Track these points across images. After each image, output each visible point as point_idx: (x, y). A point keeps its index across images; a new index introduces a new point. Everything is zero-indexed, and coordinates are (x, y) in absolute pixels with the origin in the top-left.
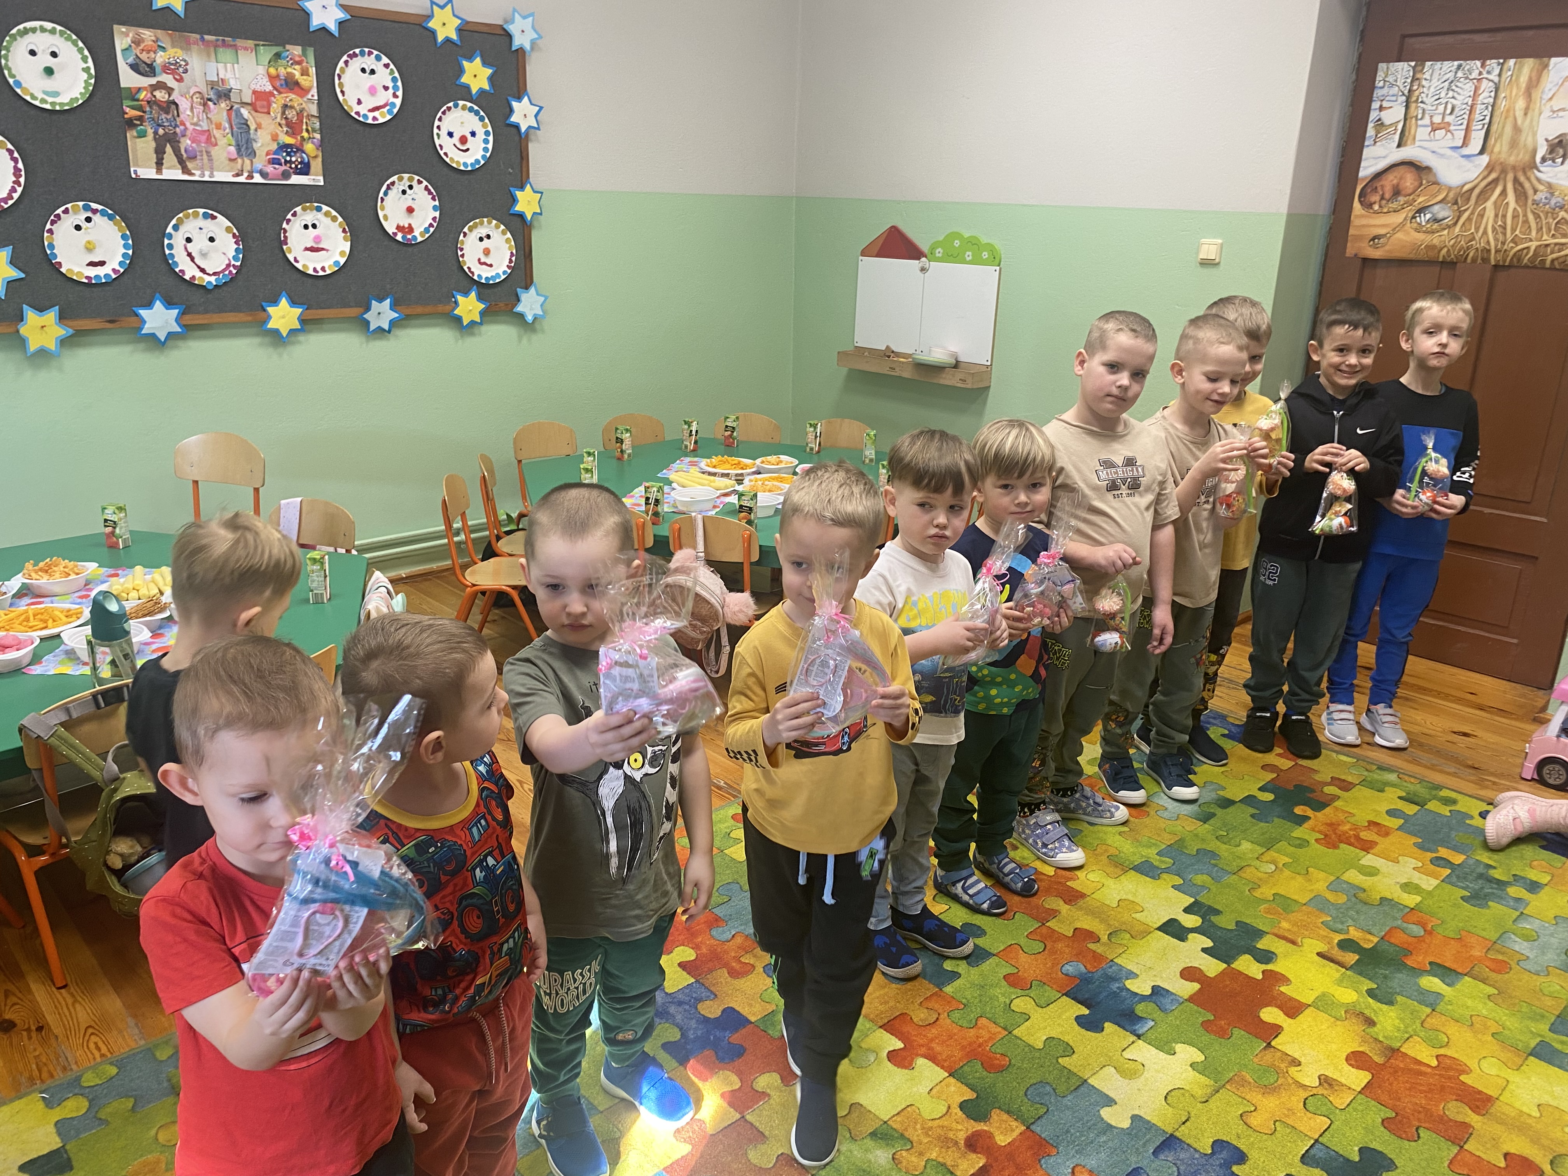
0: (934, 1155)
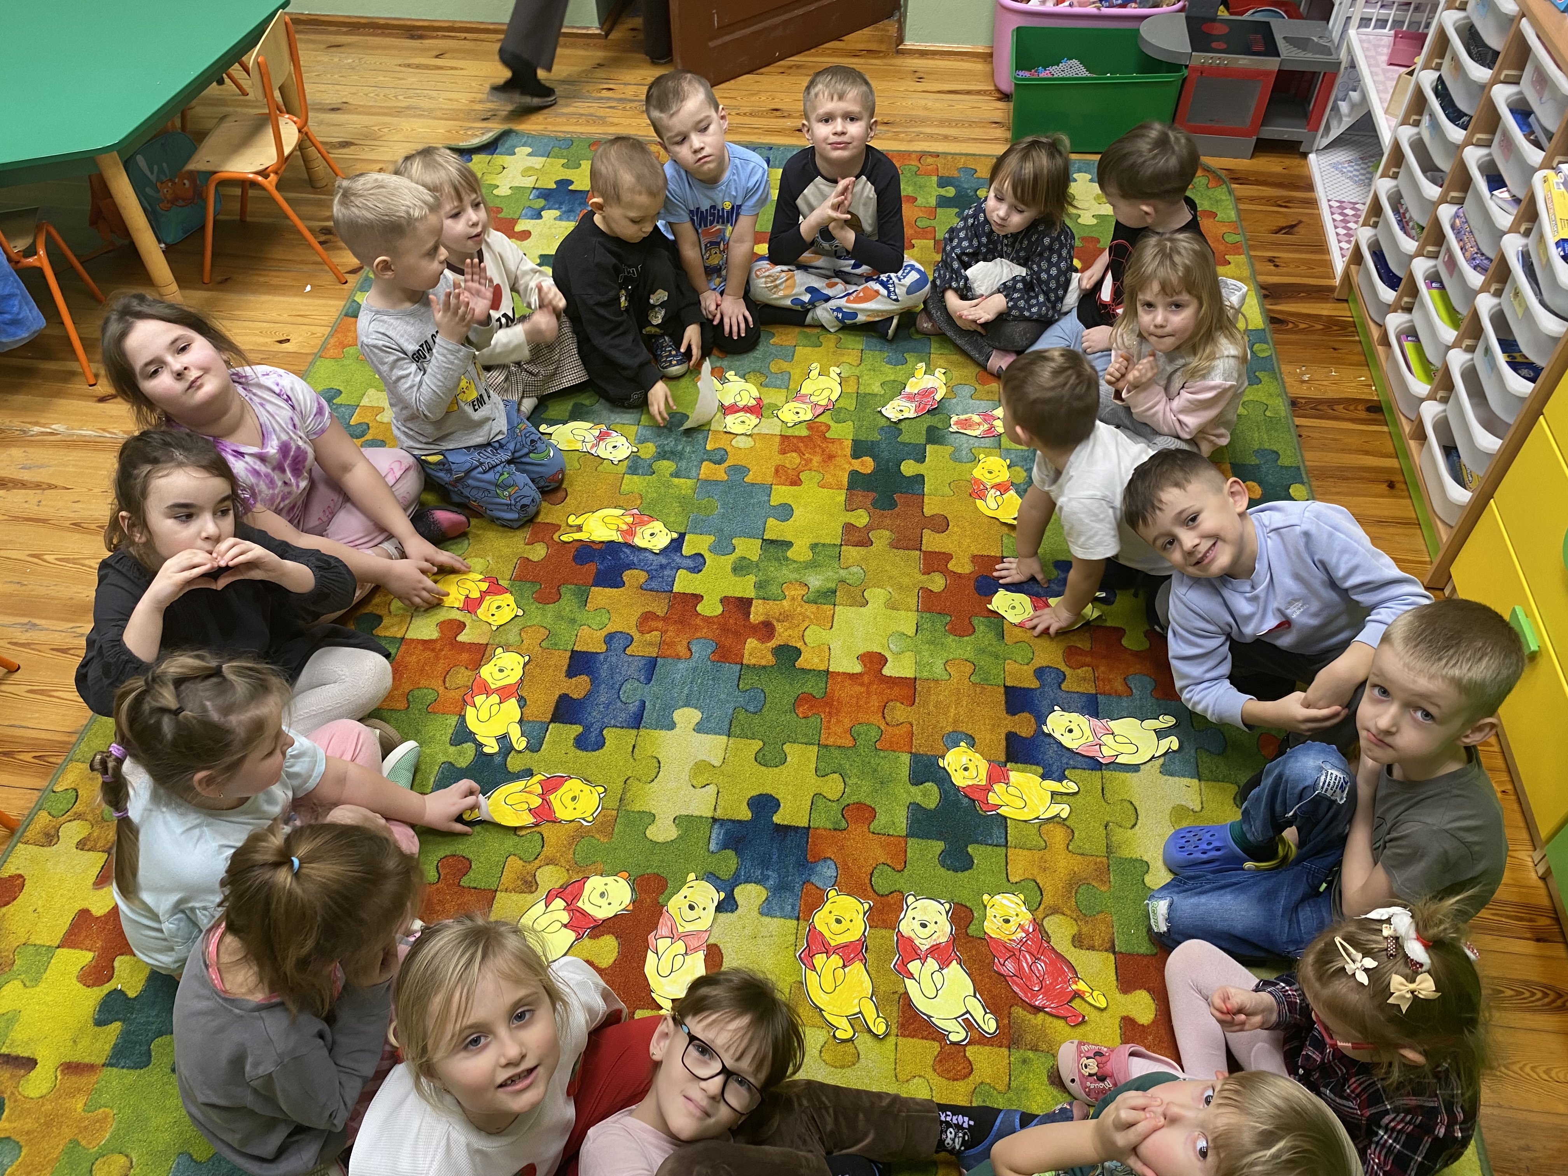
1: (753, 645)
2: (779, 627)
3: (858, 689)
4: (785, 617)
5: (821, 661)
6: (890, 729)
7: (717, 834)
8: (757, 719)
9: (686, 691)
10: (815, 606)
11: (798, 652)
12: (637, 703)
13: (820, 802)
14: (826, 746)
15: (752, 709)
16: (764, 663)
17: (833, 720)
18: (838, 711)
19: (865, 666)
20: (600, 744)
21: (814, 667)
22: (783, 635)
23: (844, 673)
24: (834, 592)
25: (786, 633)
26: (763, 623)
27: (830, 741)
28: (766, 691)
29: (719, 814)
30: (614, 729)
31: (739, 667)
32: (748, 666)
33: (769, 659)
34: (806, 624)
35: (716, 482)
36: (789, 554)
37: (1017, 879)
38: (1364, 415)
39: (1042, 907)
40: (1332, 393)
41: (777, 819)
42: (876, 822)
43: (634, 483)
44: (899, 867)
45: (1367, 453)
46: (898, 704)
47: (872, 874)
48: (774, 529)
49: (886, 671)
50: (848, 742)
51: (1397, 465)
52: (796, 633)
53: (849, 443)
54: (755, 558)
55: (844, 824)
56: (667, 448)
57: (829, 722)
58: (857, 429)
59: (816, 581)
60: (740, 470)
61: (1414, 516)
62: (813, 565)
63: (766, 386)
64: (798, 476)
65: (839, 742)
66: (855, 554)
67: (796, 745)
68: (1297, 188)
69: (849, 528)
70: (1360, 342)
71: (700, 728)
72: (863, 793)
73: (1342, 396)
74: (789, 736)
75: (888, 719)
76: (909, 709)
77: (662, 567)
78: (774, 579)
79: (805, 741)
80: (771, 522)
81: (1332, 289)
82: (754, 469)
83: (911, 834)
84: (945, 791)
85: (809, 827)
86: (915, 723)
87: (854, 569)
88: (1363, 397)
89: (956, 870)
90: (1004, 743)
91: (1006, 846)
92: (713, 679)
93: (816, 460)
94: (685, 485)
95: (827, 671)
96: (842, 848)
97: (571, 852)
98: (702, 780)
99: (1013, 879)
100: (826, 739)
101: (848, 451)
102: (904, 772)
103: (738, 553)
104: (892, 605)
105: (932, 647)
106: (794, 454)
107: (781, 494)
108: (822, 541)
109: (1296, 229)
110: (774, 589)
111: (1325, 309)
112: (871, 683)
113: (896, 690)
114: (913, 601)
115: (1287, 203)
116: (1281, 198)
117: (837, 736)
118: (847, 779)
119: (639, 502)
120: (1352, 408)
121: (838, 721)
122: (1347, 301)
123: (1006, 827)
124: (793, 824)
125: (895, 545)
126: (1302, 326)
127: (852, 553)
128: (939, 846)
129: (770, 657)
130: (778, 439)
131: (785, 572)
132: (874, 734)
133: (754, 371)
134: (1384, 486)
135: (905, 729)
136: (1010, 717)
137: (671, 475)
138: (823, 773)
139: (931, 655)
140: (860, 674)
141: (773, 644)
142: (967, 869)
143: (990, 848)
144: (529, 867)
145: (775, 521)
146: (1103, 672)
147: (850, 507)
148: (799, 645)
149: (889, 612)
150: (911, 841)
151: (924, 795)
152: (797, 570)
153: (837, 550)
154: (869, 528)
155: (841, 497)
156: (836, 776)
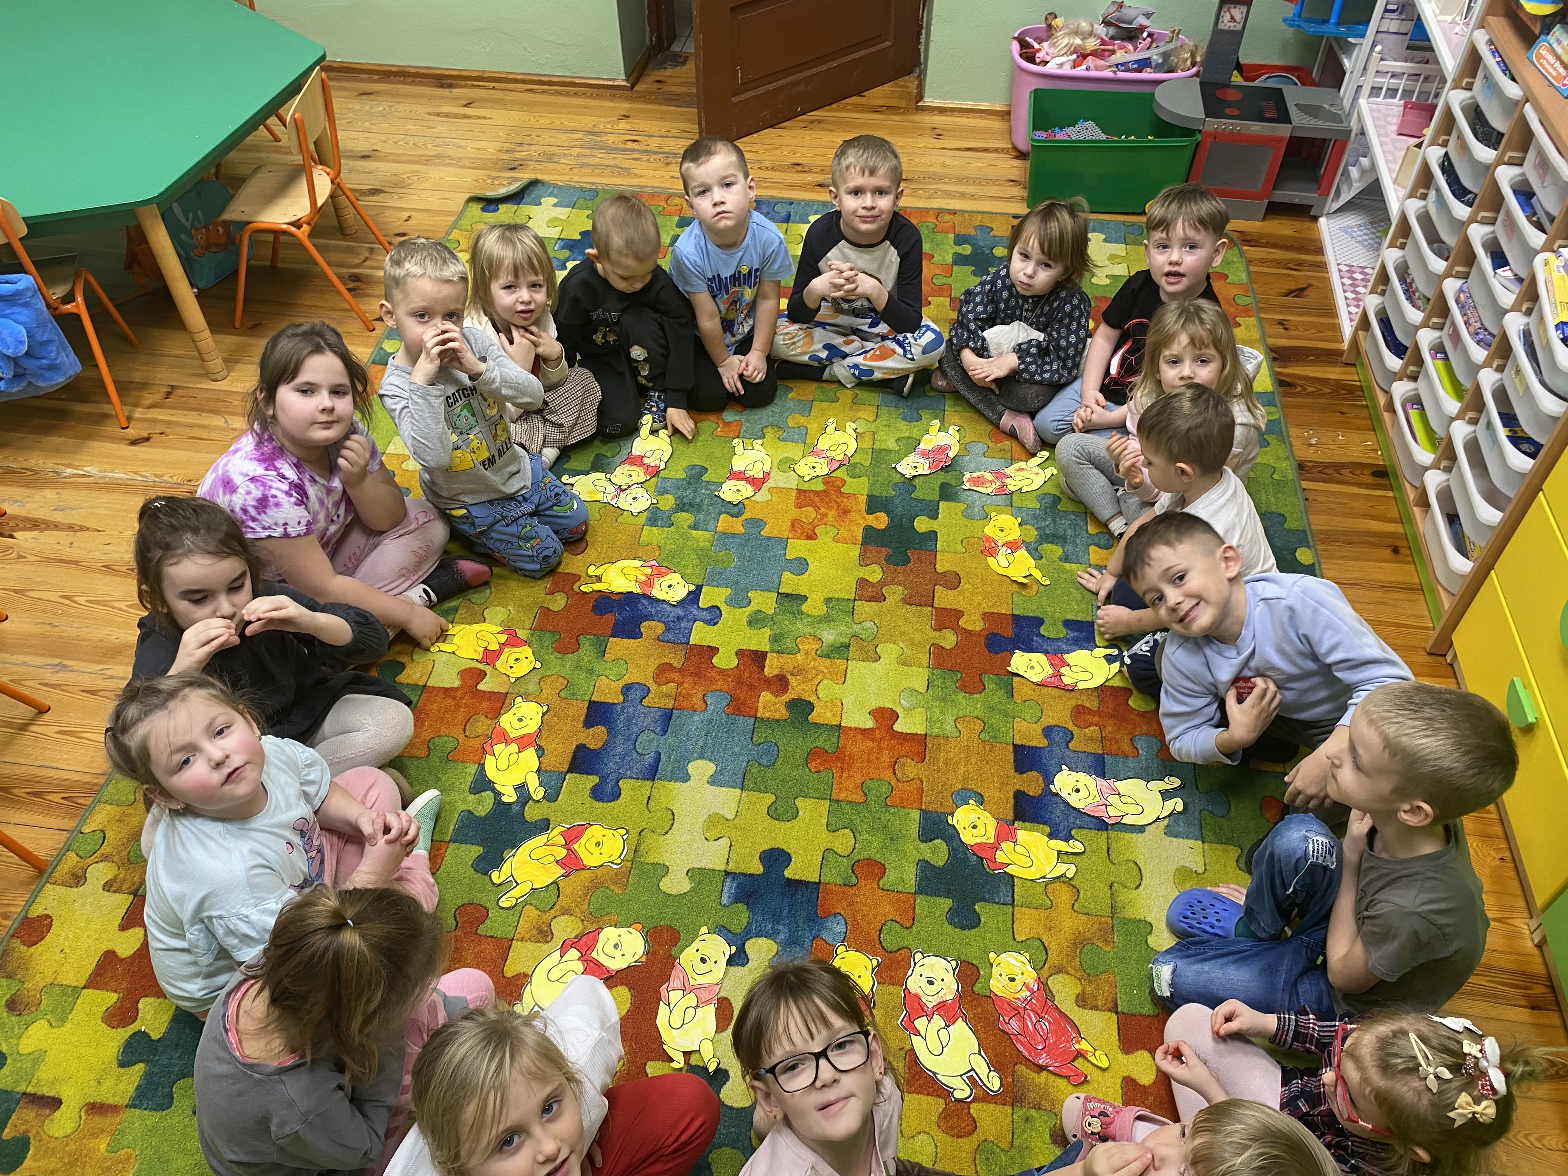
0: (799, 656)
1: (767, 698)
2: (793, 681)
3: (870, 744)
4: (799, 671)
5: (834, 715)
6: (900, 785)
7: (729, 888)
8: (770, 773)
9: (701, 743)
10: (828, 660)
11: (811, 706)
12: (652, 755)
13: (831, 857)
14: (838, 801)
15: (765, 763)
16: (777, 716)
17: (845, 775)
18: (850, 767)
19: (877, 721)
20: (616, 795)
21: (826, 722)
22: (797, 688)
23: (856, 729)
24: (847, 647)
25: (800, 687)
26: (777, 676)
27: (841, 797)
28: (780, 744)
29: (731, 867)
30: (630, 781)
31: (753, 720)
32: (762, 719)
33: (782, 713)
34: (820, 678)
35: (734, 535)
36: (804, 608)
37: (1023, 938)
38: (1369, 479)
39: (1047, 966)
40: (1339, 457)
41: (788, 873)
42: (885, 878)
43: (652, 535)
44: (907, 924)
45: (1372, 517)
46: (909, 760)
47: (880, 930)
48: (790, 583)
49: (898, 727)
50: (859, 798)
51: (1402, 531)
52: (809, 687)
53: (863, 499)
54: (771, 612)
55: (854, 880)
56: (686, 501)
57: (841, 777)
58: (873, 484)
59: (829, 636)
60: (756, 523)
61: (1417, 581)
62: (827, 619)
63: (783, 440)
64: (814, 530)
65: (850, 797)
66: (868, 609)
67: (808, 800)
68: (1307, 251)
69: (862, 583)
70: (1367, 406)
71: (714, 781)
72: (873, 848)
73: (1349, 460)
74: (801, 791)
75: (899, 775)
76: (919, 765)
77: (679, 619)
78: (788, 633)
79: (817, 795)
80: (787, 575)
81: (1339, 353)
82: (770, 522)
83: (919, 891)
84: (954, 849)
85: (820, 882)
86: (925, 780)
87: (867, 624)
88: (1370, 461)
89: (963, 928)
90: (1012, 802)
91: (1013, 904)
92: (727, 732)
93: (832, 514)
94: (702, 537)
95: (839, 726)
96: (852, 903)
97: (586, 902)
98: (715, 833)
99: (1019, 938)
100: (838, 793)
101: (863, 507)
102: (914, 829)
103: (754, 606)
104: (904, 661)
105: (942, 704)
106: (810, 508)
107: (797, 548)
108: (836, 596)
109: (1306, 292)
110: (788, 643)
111: (1333, 373)
112: (881, 739)
113: (907, 747)
114: (924, 657)
115: (1298, 265)
116: (1291, 260)
117: (848, 791)
118: (857, 835)
119: (657, 553)
120: (1358, 472)
121: (850, 776)
122: (1354, 365)
123: (1013, 886)
124: (804, 879)
125: (908, 601)
126: (1310, 389)
127: (865, 608)
128: (946, 904)
129: (783, 710)
130: (794, 494)
131: (799, 625)
132: (885, 789)
133: (772, 425)
134: (1389, 551)
135: (915, 785)
136: (1018, 776)
137: (690, 527)
138: (834, 828)
139: (942, 713)
140: (872, 730)
141: (786, 697)
142: (974, 927)
143: (996, 906)
144: (544, 917)
145: (791, 575)
146: (1110, 732)
147: (864, 562)
148: (812, 699)
149: (901, 667)
150: (919, 899)
151: (933, 852)
152: (811, 624)
153: (851, 604)
154: (882, 583)
155: (855, 552)
156: (847, 831)
